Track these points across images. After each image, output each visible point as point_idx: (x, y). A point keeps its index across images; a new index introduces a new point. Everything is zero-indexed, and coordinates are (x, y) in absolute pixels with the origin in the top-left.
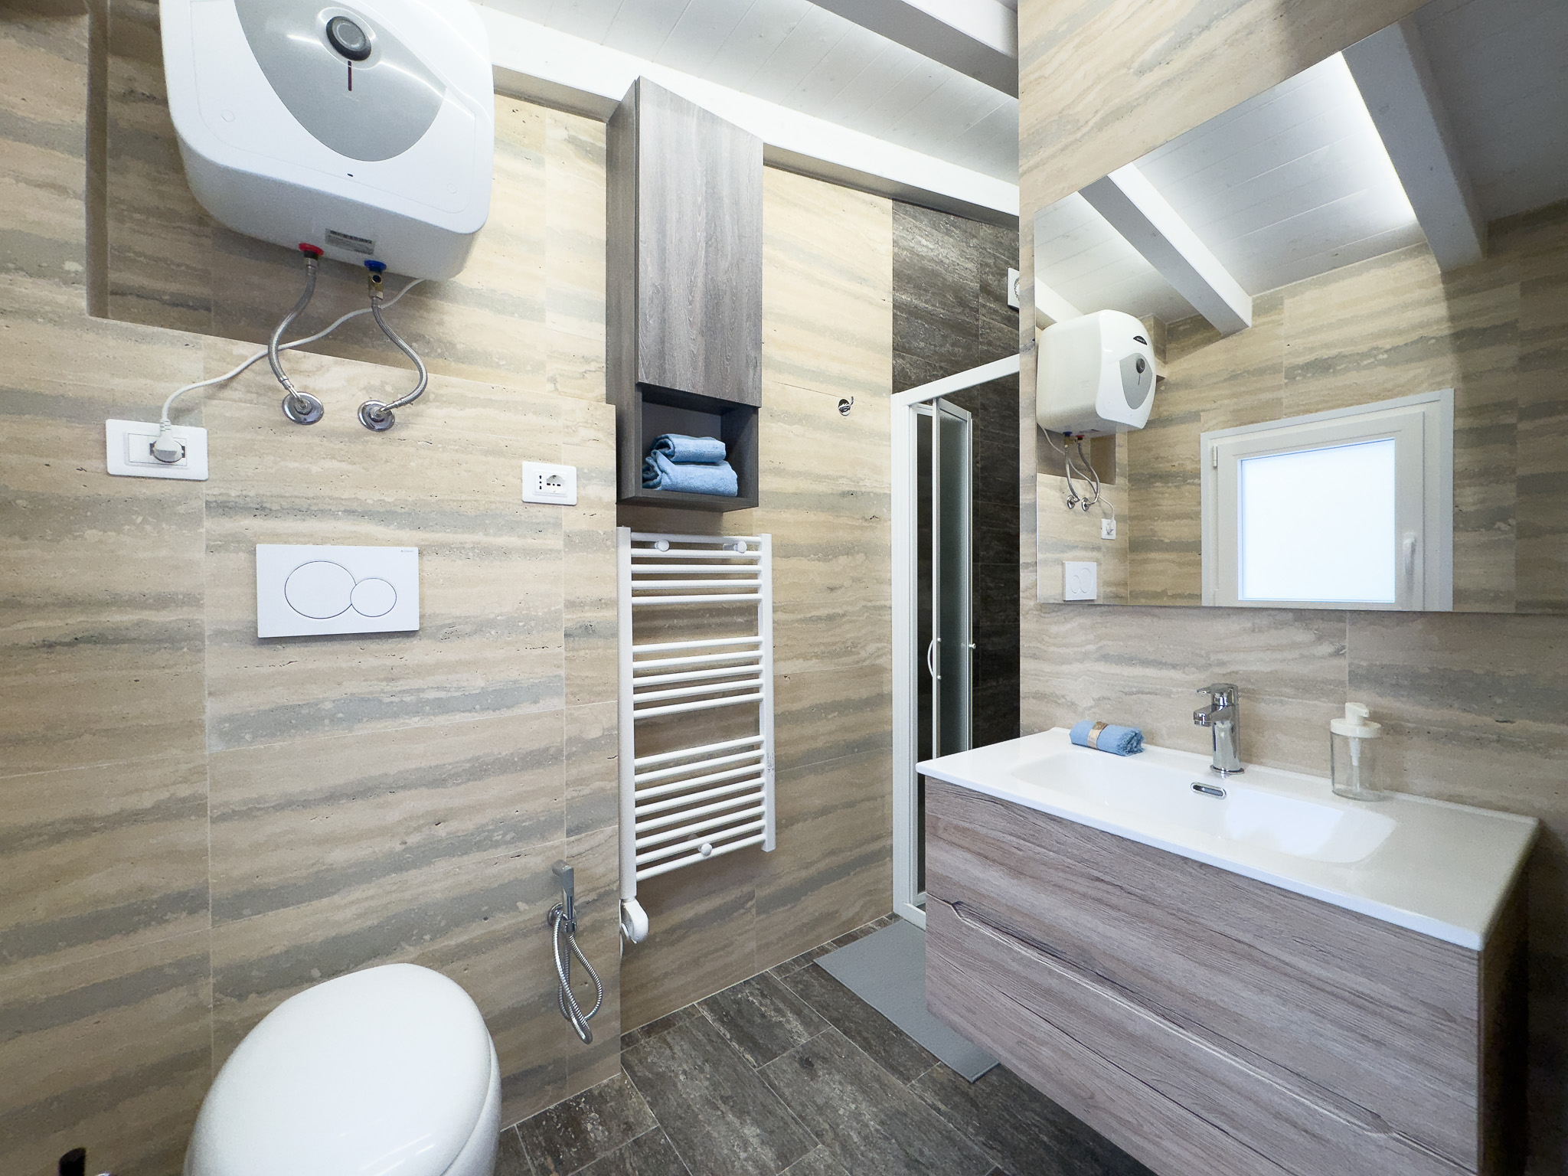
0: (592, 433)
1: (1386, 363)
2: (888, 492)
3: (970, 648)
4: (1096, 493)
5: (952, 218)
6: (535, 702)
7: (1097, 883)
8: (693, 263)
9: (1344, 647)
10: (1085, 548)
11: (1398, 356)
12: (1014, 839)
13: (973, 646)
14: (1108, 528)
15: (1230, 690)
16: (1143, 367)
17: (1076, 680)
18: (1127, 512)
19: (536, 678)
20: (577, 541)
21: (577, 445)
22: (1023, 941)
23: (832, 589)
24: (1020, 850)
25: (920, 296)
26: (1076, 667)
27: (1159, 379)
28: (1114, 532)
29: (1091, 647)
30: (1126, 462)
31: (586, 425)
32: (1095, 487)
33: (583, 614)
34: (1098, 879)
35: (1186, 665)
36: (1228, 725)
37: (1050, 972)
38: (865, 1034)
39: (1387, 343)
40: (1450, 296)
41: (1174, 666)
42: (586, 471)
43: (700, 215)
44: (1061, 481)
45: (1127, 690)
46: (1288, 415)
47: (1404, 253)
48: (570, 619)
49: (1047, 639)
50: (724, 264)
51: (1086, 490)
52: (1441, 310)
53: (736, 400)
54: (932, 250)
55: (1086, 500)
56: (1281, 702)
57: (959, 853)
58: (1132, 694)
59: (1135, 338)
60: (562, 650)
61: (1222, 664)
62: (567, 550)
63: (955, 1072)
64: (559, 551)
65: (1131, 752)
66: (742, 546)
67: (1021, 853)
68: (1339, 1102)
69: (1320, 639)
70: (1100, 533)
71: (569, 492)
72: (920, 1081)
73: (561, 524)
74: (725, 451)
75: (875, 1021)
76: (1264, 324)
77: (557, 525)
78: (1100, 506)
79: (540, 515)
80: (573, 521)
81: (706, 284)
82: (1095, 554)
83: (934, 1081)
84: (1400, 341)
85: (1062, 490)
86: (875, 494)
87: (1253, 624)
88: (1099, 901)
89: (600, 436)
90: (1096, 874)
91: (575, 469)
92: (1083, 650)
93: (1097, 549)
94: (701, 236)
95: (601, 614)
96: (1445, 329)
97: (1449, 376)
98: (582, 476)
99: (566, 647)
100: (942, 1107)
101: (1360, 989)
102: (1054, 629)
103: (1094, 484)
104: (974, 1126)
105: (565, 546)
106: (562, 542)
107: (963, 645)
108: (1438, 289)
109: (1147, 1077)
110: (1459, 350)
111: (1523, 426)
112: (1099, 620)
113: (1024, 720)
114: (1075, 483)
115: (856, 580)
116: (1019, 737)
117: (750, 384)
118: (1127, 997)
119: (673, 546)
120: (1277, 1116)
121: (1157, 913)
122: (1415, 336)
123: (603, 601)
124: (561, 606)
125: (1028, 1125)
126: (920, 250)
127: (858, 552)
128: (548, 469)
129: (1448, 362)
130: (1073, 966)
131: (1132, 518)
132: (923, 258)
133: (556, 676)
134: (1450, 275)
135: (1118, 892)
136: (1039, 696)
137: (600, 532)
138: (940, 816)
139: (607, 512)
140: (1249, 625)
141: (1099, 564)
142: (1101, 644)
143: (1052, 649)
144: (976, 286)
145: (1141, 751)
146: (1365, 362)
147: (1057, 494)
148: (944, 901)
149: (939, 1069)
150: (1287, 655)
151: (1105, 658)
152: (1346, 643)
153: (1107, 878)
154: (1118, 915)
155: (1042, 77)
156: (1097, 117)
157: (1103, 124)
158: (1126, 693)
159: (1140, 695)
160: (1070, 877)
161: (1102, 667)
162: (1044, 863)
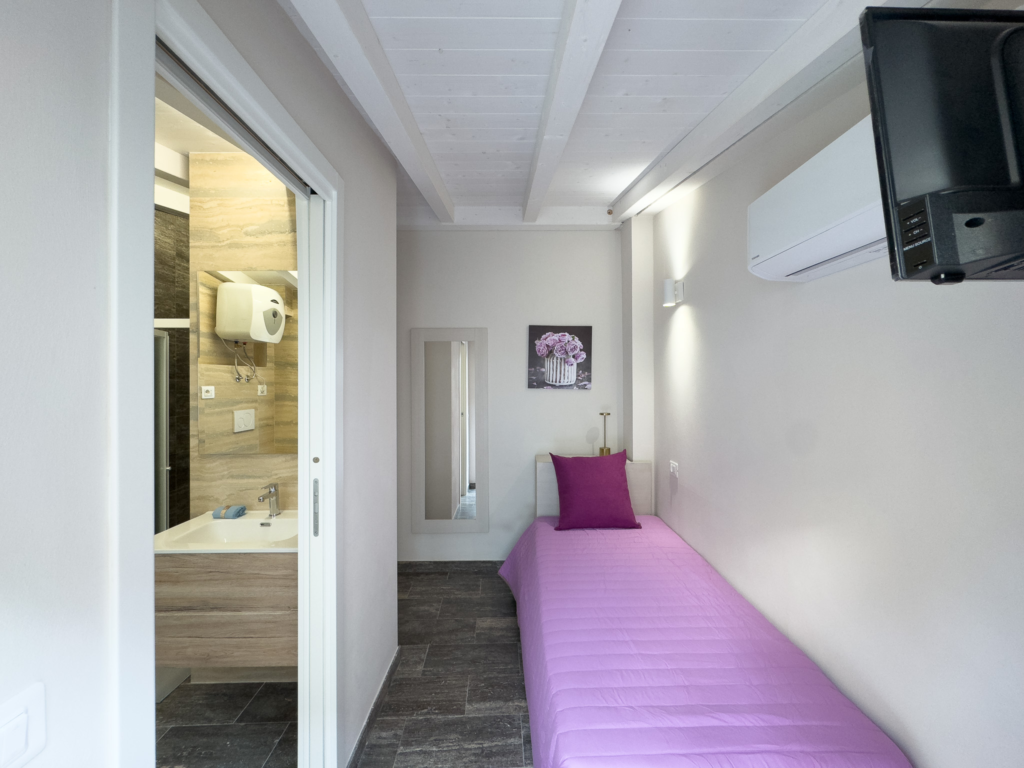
3: (167, 470)
4: (254, 372)
7: (211, 574)
10: (247, 402)
12: (174, 569)
13: (169, 468)
14: (261, 390)
15: (275, 486)
16: (277, 315)
17: (218, 488)
18: (274, 381)
24: (177, 572)
26: (219, 482)
27: (287, 317)
28: (265, 392)
29: (226, 473)
30: (273, 355)
32: (253, 369)
34: (211, 572)
35: (264, 476)
36: (274, 498)
41: (259, 477)
44: (232, 368)
45: (241, 489)
49: (204, 470)
51: (248, 371)
55: (248, 376)
58: (243, 490)
59: (272, 301)
61: (276, 474)
65: (240, 516)
67: (178, 574)
68: (281, 609)
70: (257, 393)
78: (257, 379)
82: (254, 404)
85: (232, 373)
88: (211, 580)
90: (209, 570)
92: (222, 474)
93: (256, 401)
101: (286, 574)
102: (208, 466)
103: (253, 367)
107: (162, 468)
109: (228, 635)
113: (192, 511)
114: (240, 368)
116: (189, 519)
118: (222, 611)
120: (266, 622)
121: (231, 575)
131: (276, 383)
135: (217, 574)
136: (200, 498)
141: (256, 409)
142: (230, 470)
143: (207, 475)
144: (174, 253)
145: (246, 514)
147: (229, 375)
151: (232, 477)
153: (213, 570)
154: (217, 582)
155: (202, 207)
156: (228, 242)
157: (230, 246)
158: (240, 491)
159: (247, 491)
160: (199, 575)
161: (230, 481)
162: (188, 574)
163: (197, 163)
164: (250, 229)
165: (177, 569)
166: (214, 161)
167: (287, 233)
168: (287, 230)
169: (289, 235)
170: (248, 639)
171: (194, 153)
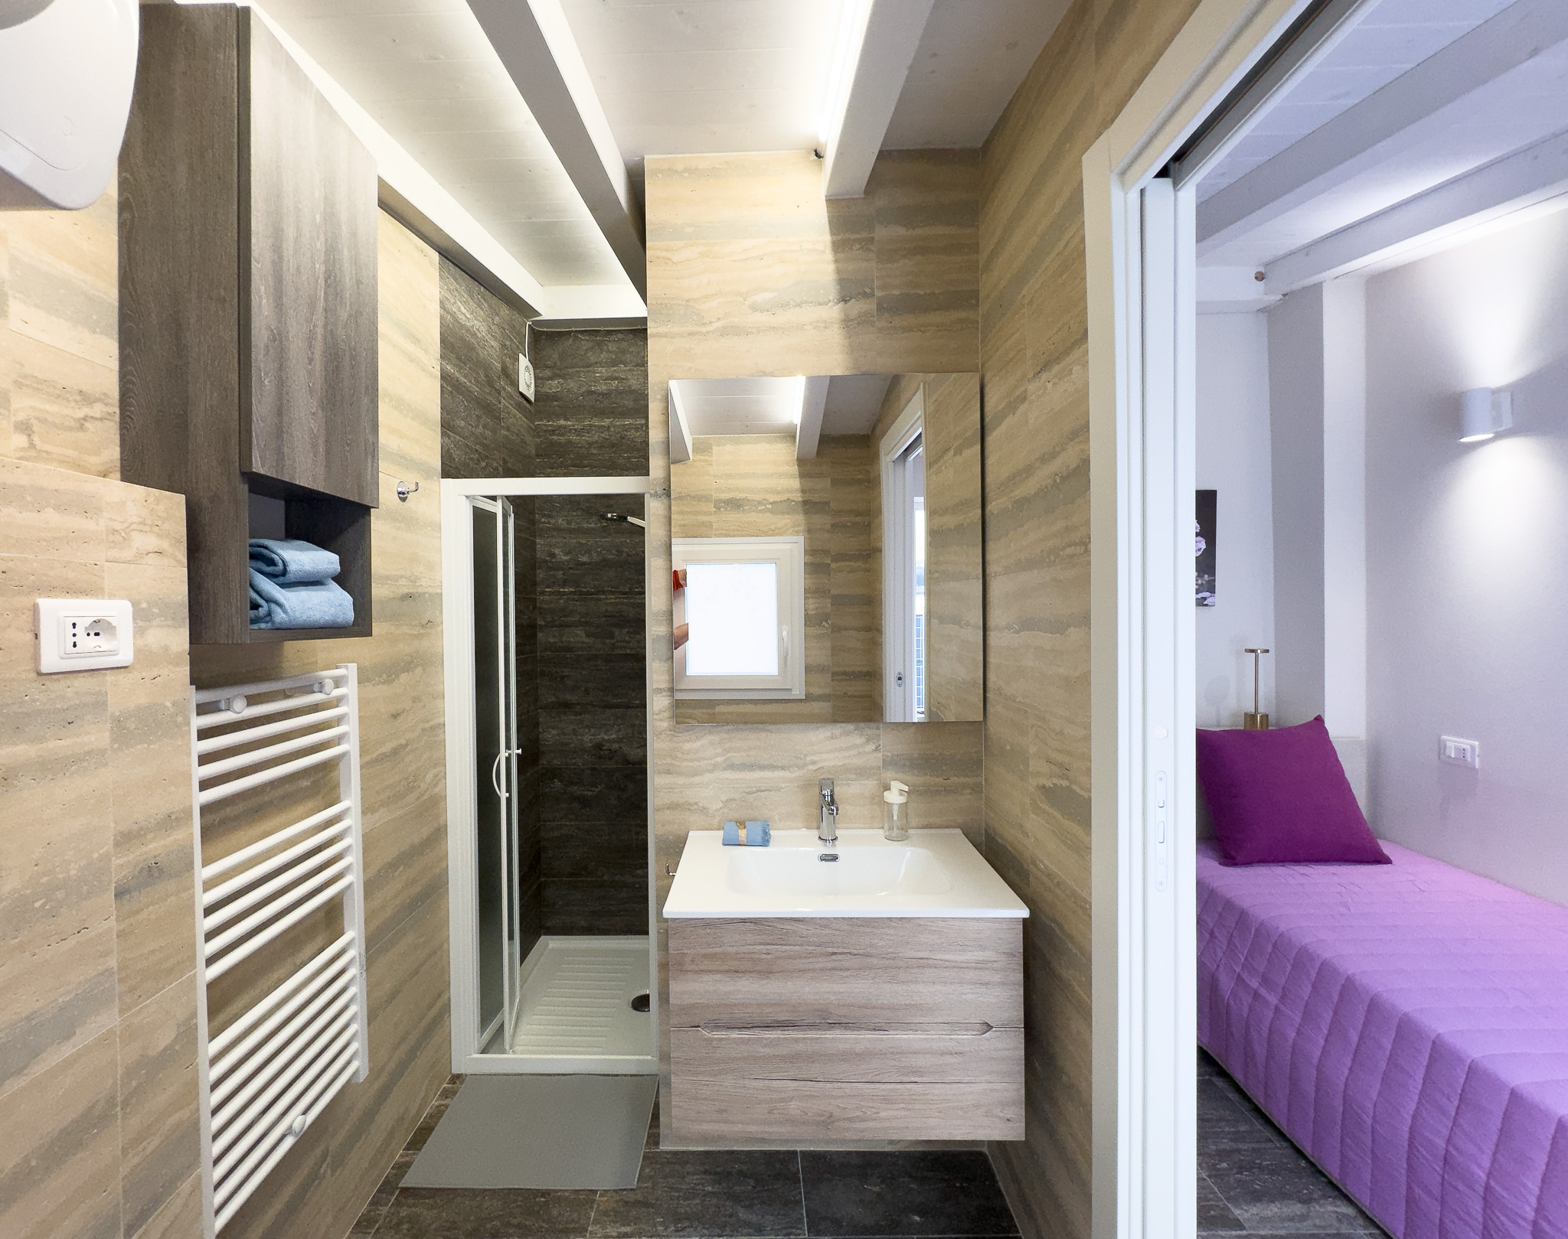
0: (151, 542)
1: (772, 512)
2: (439, 591)
3: (516, 754)
5: (482, 289)
6: (68, 1038)
7: (834, 957)
8: (312, 306)
9: (880, 746)
11: (777, 508)
12: (763, 947)
13: (518, 751)
17: (706, 788)
19: (69, 992)
20: (133, 726)
21: (129, 562)
22: (767, 1027)
23: (395, 716)
24: (769, 954)
25: (460, 369)
26: (707, 777)
29: (720, 759)
31: (141, 527)
33: (145, 849)
34: (834, 954)
35: (791, 767)
37: (796, 1040)
38: (515, 1221)
39: (772, 498)
40: (803, 475)
42: (144, 605)
43: (318, 239)
46: (717, 536)
47: (779, 437)
48: (123, 864)
49: (680, 755)
50: (344, 314)
52: (795, 483)
53: (356, 500)
54: (468, 319)
56: (848, 784)
57: (706, 977)
60: (112, 923)
62: (116, 746)
63: (615, 1191)
64: (102, 752)
66: (329, 684)
67: (769, 957)
69: (868, 741)
71: (122, 648)
72: (596, 1222)
73: (105, 703)
74: (339, 567)
75: (515, 1201)
76: (701, 461)
77: (99, 704)
79: (69, 693)
80: (124, 695)
81: (325, 338)
83: (605, 1213)
84: (778, 498)
86: (430, 594)
87: (832, 734)
88: (835, 969)
89: (165, 545)
90: (830, 950)
91: (129, 604)
92: (713, 762)
94: (320, 268)
95: (172, 838)
96: (798, 497)
97: (801, 528)
98: (142, 616)
99: (118, 916)
100: (627, 1229)
102: (687, 746)
104: (661, 1224)
105: (114, 740)
106: (107, 734)
108: (795, 469)
110: (806, 512)
111: (834, 565)
112: (726, 736)
113: (658, 830)
115: (416, 700)
117: (369, 477)
119: (252, 701)
121: (875, 961)
122: (785, 497)
123: (173, 817)
124: (109, 847)
125: (693, 1188)
126: (460, 317)
127: (416, 667)
128: (87, 609)
129: (800, 518)
130: (812, 1026)
132: (462, 326)
133: (102, 974)
134: (801, 461)
135: (847, 958)
136: (674, 806)
137: (168, 704)
138: (685, 952)
139: (178, 669)
140: (829, 734)
142: (728, 755)
143: (685, 764)
144: (498, 366)
146: (760, 508)
148: (692, 1027)
149: (602, 1199)
150: (851, 753)
151: (732, 767)
152: (881, 743)
153: (840, 950)
154: (848, 973)
155: (670, 260)
156: (720, 324)
157: (724, 332)
158: (747, 793)
159: (759, 793)
160: (811, 960)
161: (729, 775)
162: (790, 957)
163: (660, 175)
164: (760, 298)
165: (768, 947)
166: (692, 172)
167: (830, 304)
168: (831, 298)
169: (836, 307)
170: (909, 1086)
171: (653, 156)
